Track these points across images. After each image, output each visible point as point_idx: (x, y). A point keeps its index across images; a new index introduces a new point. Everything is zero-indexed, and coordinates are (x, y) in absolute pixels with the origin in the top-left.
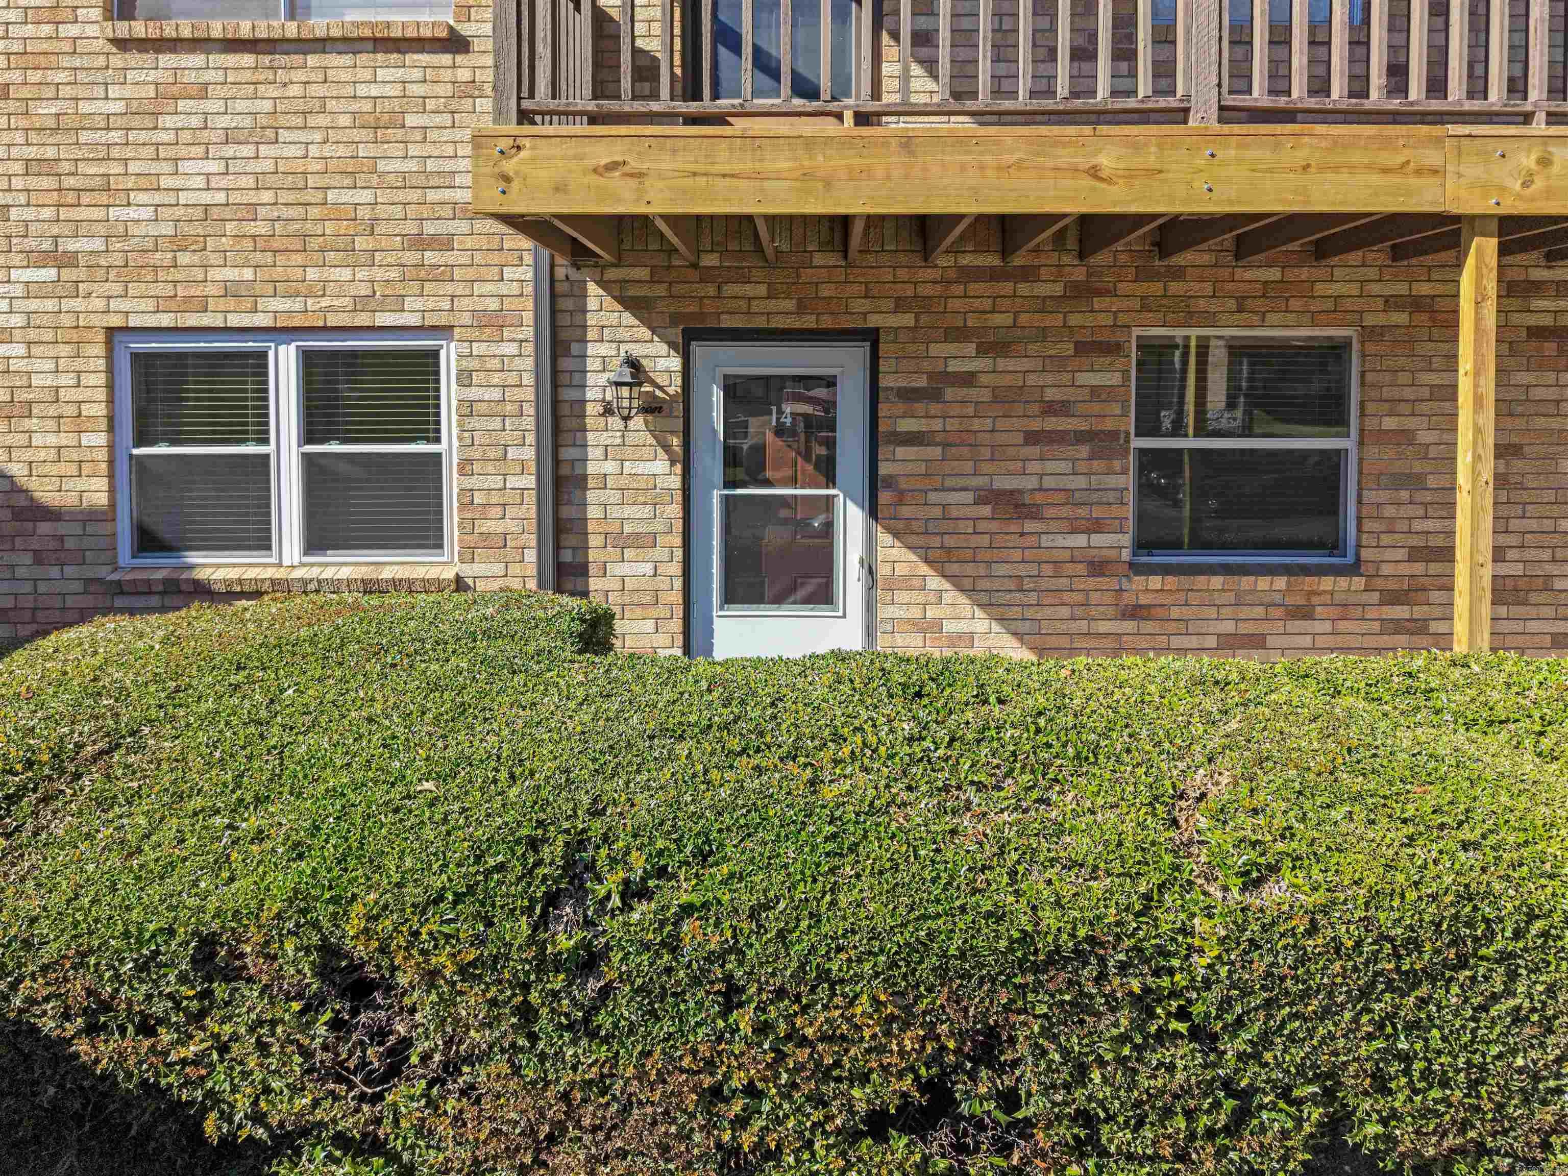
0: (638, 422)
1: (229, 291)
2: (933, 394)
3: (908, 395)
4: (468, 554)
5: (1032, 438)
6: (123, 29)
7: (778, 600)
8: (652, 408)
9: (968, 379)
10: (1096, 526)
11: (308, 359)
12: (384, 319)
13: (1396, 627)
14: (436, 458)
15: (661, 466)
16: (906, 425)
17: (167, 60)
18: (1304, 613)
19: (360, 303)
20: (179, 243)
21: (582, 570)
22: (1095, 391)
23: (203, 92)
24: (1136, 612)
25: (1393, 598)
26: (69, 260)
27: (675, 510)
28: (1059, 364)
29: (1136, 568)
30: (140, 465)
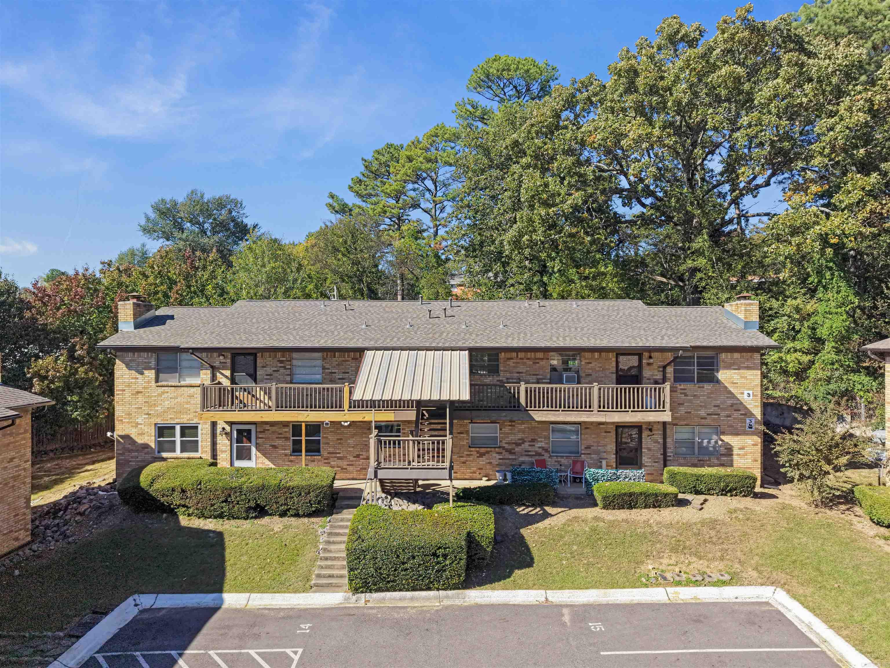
0: (224, 436)
1: (171, 418)
2: (263, 432)
3: (260, 432)
4: (202, 454)
5: (277, 438)
6: (157, 384)
7: (244, 459)
8: (226, 434)
9: (268, 430)
10: (285, 450)
11: (181, 427)
12: (191, 422)
13: (326, 463)
14: (197, 441)
15: (227, 441)
16: (260, 436)
17: (163, 388)
18: (313, 461)
19: (188, 420)
20: (164, 412)
21: (216, 455)
22: (286, 432)
23: (168, 392)
24: (291, 461)
25: (325, 459)
26: (150, 414)
27: (229, 447)
28: (280, 428)
29: (291, 455)
30: (159, 441)
